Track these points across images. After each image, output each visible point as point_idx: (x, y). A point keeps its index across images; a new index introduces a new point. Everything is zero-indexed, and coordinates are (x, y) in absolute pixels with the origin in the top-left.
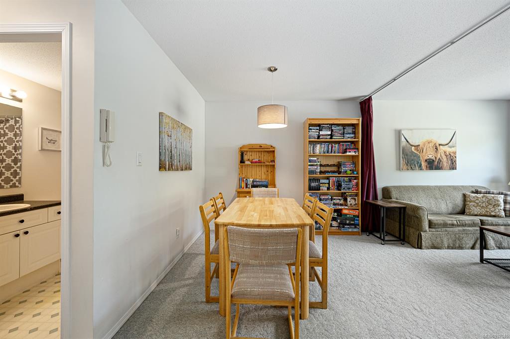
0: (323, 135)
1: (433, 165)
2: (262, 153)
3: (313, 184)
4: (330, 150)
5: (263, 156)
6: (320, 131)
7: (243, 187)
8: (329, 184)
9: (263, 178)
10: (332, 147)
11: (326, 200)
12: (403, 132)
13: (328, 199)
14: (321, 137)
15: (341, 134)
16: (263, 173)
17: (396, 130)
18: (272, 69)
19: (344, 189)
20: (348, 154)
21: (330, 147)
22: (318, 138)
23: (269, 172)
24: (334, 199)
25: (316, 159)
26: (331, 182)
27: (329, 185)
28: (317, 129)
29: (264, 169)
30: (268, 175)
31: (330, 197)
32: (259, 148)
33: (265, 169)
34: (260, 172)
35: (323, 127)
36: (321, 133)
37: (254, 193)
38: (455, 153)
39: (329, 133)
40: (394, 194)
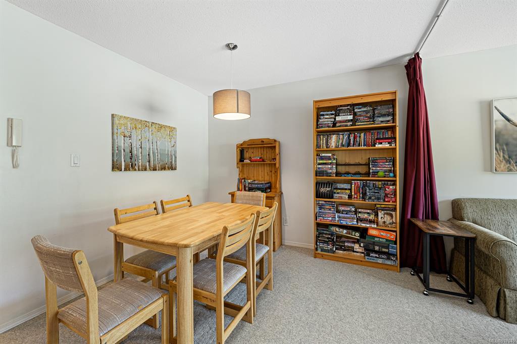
0: (340, 122)
2: (265, 149)
3: (322, 190)
4: (352, 142)
5: (265, 153)
6: (336, 116)
7: (240, 189)
8: (350, 190)
9: (266, 179)
10: (355, 138)
11: (347, 212)
12: (495, 103)
13: (350, 211)
14: (338, 125)
15: (369, 118)
16: (266, 174)
17: (481, 102)
19: (370, 198)
20: (378, 146)
21: (352, 139)
22: (334, 125)
23: (273, 172)
24: (360, 212)
25: (330, 155)
26: (353, 188)
27: (351, 192)
28: (332, 114)
29: (267, 169)
30: (272, 175)
31: (353, 209)
32: (261, 143)
33: (268, 168)
34: (263, 173)
35: (340, 110)
36: (338, 118)
39: (351, 117)
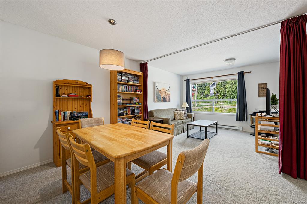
0: (124, 80)
1: (165, 100)
2: (78, 88)
3: (120, 112)
4: (127, 90)
5: (78, 91)
6: (122, 76)
7: (60, 119)
8: (127, 111)
9: (78, 110)
10: (128, 88)
11: (125, 121)
12: (156, 83)
13: (126, 121)
14: (123, 81)
15: (133, 81)
16: (79, 106)
17: (153, 82)
18: (112, 22)
19: (136, 113)
20: (137, 93)
21: (127, 88)
22: (121, 81)
23: (85, 104)
24: (129, 120)
25: (120, 95)
26: (128, 110)
27: (127, 112)
28: (120, 76)
29: (79, 103)
30: (83, 107)
31: (127, 120)
32: (76, 84)
33: (81, 102)
34: (76, 105)
35: (123, 74)
36: (123, 78)
37: (83, 123)
38: (170, 94)
39: (127, 79)
40: (155, 114)
